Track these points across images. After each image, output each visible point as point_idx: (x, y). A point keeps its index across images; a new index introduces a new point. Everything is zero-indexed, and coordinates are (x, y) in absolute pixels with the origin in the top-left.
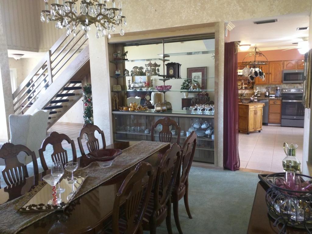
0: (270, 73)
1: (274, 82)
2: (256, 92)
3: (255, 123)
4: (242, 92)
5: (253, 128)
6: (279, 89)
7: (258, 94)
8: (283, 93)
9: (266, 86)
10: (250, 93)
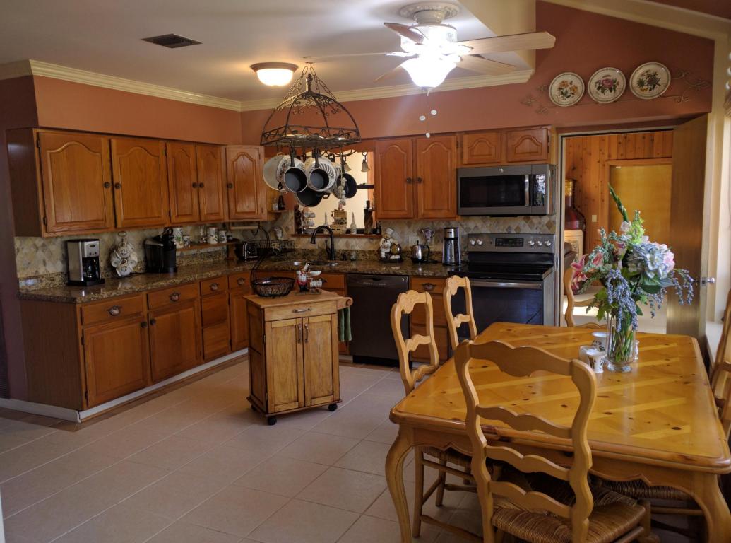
1: (433, 210)
2: (385, 247)
5: (293, 397)
6: (453, 236)
7: (391, 253)
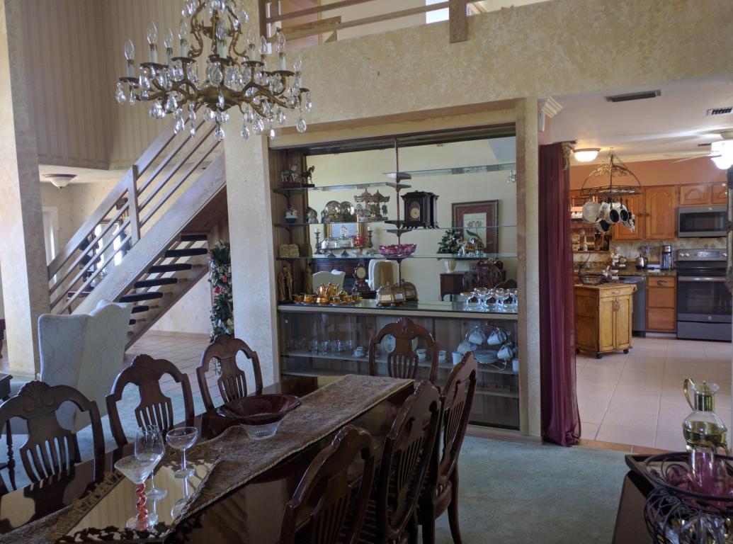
0: (648, 215)
1: (657, 234)
2: (615, 259)
3: (614, 332)
4: (581, 257)
5: (611, 343)
6: (669, 251)
7: (619, 263)
8: (680, 259)
9: (638, 245)
10: (601, 261)
